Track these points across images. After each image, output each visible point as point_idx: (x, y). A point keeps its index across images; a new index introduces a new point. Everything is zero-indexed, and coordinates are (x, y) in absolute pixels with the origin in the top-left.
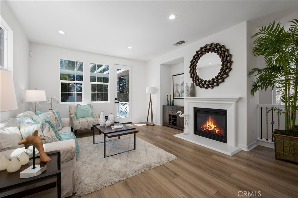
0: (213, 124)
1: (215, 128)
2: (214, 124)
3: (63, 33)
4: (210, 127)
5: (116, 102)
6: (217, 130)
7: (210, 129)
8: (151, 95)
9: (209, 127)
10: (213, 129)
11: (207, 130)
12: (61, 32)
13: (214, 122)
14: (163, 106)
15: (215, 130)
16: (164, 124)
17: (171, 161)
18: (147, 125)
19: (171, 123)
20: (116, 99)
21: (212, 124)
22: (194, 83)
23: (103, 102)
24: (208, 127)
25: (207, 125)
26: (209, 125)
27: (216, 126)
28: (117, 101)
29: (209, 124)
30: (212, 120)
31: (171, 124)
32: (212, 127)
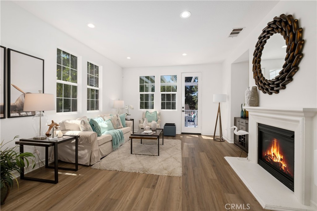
0: (278, 153)
1: (281, 160)
2: (280, 153)
3: (130, 58)
4: (275, 156)
5: (183, 111)
6: (284, 165)
7: (275, 160)
8: (219, 103)
9: (273, 157)
10: (278, 161)
11: (272, 160)
12: (129, 58)
13: (280, 148)
14: (235, 118)
15: (281, 165)
16: (235, 142)
17: (171, 175)
18: (214, 139)
19: (240, 142)
20: (183, 108)
21: (277, 151)
22: (257, 86)
23: (171, 110)
24: (273, 155)
25: (272, 153)
26: (273, 153)
27: (282, 158)
28: (184, 109)
29: (273, 151)
30: (278, 146)
31: (240, 144)
32: (278, 157)
